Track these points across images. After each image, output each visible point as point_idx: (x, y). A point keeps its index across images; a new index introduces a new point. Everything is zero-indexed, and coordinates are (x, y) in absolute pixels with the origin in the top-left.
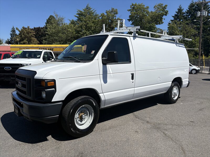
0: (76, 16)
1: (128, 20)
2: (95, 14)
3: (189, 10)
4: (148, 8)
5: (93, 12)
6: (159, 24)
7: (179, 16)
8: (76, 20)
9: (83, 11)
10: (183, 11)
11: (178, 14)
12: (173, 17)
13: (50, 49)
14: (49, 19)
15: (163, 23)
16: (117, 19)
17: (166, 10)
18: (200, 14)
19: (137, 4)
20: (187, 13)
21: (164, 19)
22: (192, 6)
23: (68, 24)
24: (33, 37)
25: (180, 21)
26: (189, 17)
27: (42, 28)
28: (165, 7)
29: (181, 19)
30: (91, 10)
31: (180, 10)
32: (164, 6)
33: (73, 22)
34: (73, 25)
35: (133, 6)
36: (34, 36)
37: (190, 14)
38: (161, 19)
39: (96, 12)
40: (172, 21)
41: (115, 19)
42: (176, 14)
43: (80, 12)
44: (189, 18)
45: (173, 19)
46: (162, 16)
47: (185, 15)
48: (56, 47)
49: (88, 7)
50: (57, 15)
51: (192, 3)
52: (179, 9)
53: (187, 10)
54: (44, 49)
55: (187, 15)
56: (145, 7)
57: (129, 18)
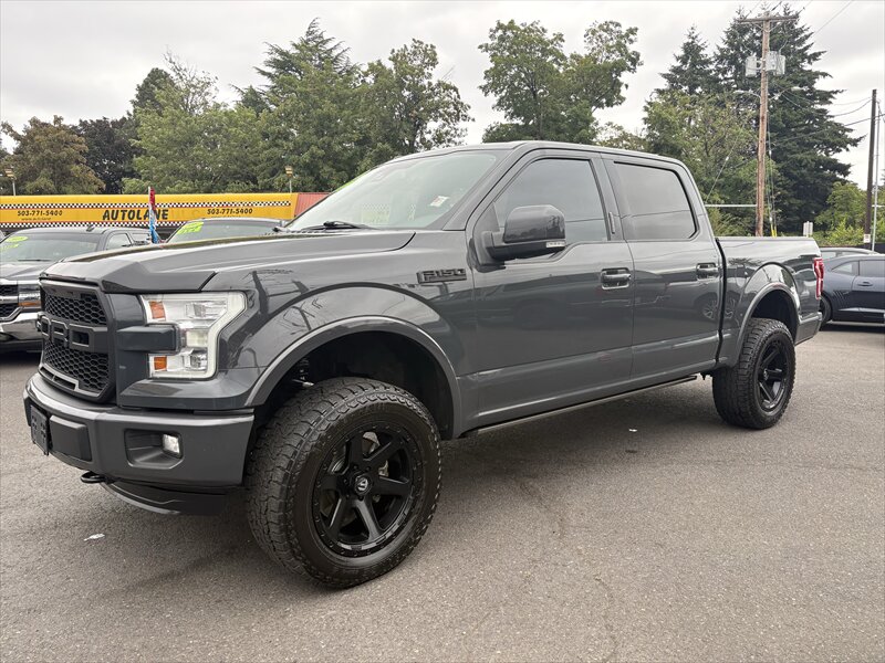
0: (264, 73)
1: (481, 87)
2: (342, 64)
3: (726, 46)
4: (559, 38)
5: (335, 53)
6: (609, 104)
7: (691, 70)
8: (266, 89)
9: (293, 51)
10: (702, 52)
11: (684, 62)
12: (664, 76)
14: (146, 83)
15: (623, 99)
16: (434, 82)
17: (631, 48)
18: (758, 65)
19: (517, 24)
20: (720, 59)
21: (627, 86)
22: (737, 30)
23: (232, 107)
24: (78, 162)
25: (691, 92)
26: (729, 75)
27: (115, 123)
28: (627, 35)
29: (697, 85)
30: (329, 46)
31: (692, 50)
32: (624, 30)
33: (252, 99)
34: (251, 113)
35: (500, 32)
36: (80, 158)
37: (731, 64)
38: (615, 84)
39: (348, 53)
40: (660, 92)
41: (430, 84)
42: (678, 64)
43: (282, 53)
44: (726, 79)
45: (664, 84)
46: (618, 73)
47: (712, 67)
48: (179, 206)
49: (312, 33)
51: (738, 17)
52: (688, 44)
53: (721, 50)
54: (127, 214)
55: (719, 70)
56: (549, 36)
57: (485, 82)
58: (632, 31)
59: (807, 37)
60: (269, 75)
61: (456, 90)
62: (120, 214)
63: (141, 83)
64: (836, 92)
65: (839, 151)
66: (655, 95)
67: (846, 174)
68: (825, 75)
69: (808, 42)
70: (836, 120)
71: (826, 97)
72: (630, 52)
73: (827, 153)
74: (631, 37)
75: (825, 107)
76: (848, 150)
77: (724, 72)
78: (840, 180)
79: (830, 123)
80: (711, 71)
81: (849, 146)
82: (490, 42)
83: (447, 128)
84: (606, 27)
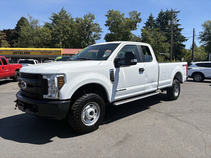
0: (50, 19)
1: (105, 25)
4: (123, 14)
5: (68, 15)
6: (133, 30)
7: (150, 23)
8: (51, 23)
9: (58, 14)
10: (153, 19)
11: (149, 21)
12: (145, 23)
13: (27, 52)
14: (20, 20)
15: (137, 29)
16: (94, 23)
17: (139, 17)
18: (171, 22)
19: (114, 10)
20: (157, 20)
21: (138, 26)
22: (161, 14)
23: (42, 27)
24: (4, 40)
25: (151, 28)
26: (159, 24)
27: (12, 30)
28: (138, 14)
29: (152, 26)
30: (67, 13)
31: (151, 18)
33: (47, 25)
35: (110, 12)
36: (5, 38)
37: (159, 22)
38: (136, 25)
39: (71, 15)
40: (144, 27)
42: (148, 21)
43: (55, 14)
44: (158, 25)
45: (145, 25)
46: (136, 23)
47: (155, 22)
48: (33, 51)
49: (63, 10)
50: (31, 17)
51: (161, 11)
52: (150, 17)
53: (157, 18)
54: (19, 53)
55: (157, 23)
56: (121, 14)
57: (106, 24)
58: (139, 14)
59: (176, 16)
60: (52, 20)
61: (98, 25)
62: (18, 53)
63: (19, 20)
64: (182, 29)
65: (183, 42)
66: (143, 28)
67: (184, 47)
68: (180, 25)
69: (176, 17)
70: (182, 35)
71: (180, 30)
72: (139, 18)
73: (180, 42)
74: (139, 15)
75: (180, 32)
76: (185, 42)
77: (158, 24)
78: (183, 48)
79: (181, 36)
80: (155, 23)
81: (185, 41)
82: (107, 14)
83: (97, 34)
84: (134, 12)
